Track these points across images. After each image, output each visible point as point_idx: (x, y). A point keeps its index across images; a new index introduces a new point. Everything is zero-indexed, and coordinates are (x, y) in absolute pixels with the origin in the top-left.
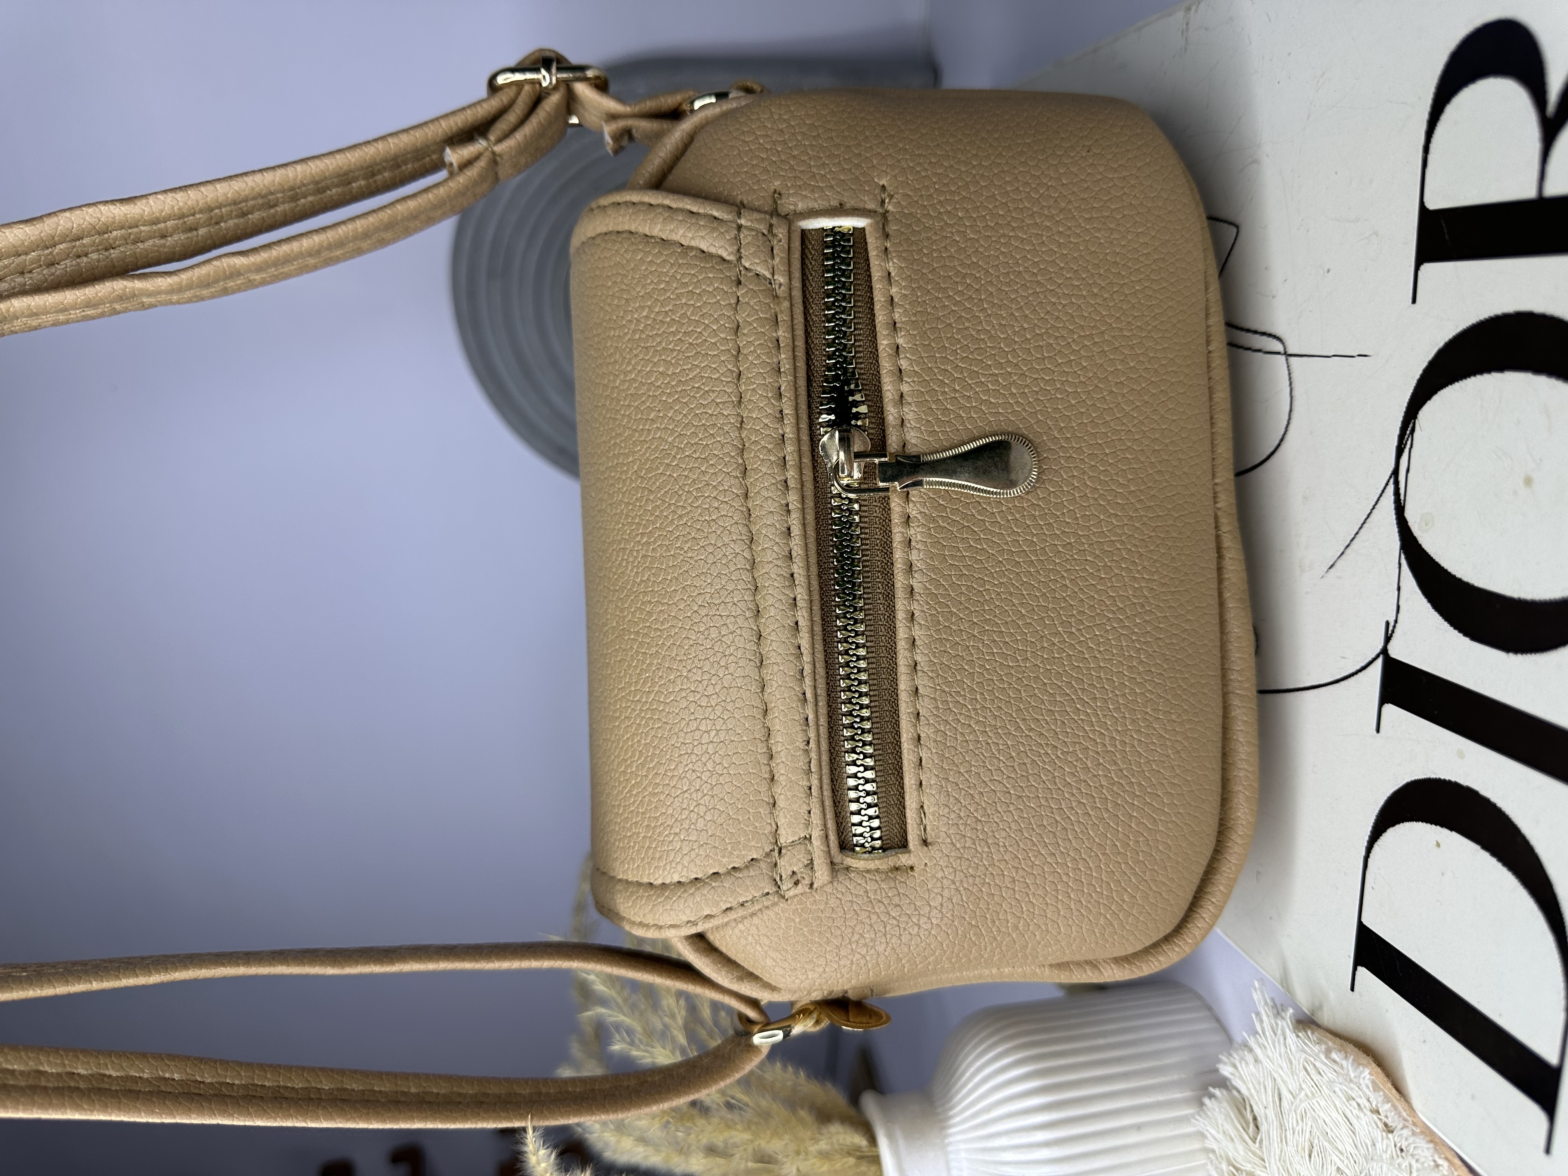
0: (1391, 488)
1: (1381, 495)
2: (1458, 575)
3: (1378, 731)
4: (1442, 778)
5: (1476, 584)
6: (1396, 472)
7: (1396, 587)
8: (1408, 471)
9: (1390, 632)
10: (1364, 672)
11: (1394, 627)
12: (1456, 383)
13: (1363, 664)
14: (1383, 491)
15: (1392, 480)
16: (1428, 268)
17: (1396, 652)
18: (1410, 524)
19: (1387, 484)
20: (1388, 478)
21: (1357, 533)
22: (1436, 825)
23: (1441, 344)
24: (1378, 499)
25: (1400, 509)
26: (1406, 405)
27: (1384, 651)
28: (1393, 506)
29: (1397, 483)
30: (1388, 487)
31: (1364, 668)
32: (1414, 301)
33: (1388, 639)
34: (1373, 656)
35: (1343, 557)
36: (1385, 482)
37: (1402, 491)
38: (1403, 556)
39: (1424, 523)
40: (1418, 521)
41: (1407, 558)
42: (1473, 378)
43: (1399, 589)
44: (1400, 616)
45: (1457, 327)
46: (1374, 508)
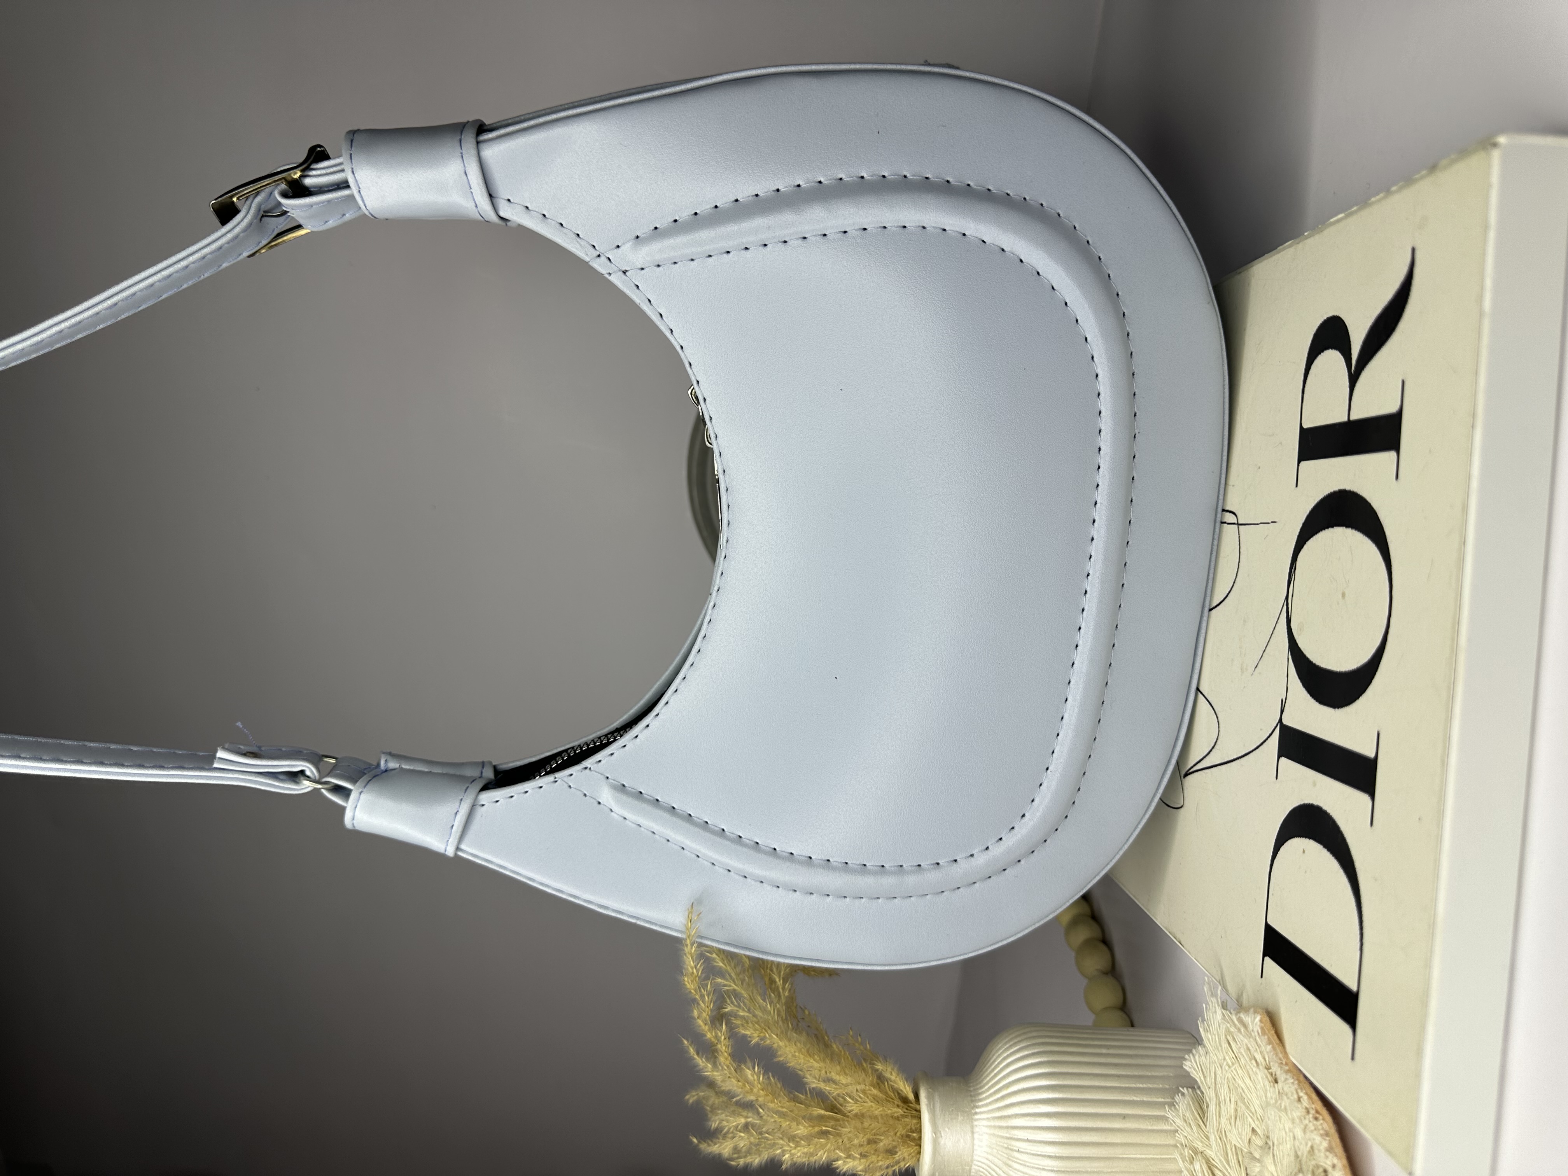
1: (1280, 614)
2: (1314, 662)
4: (1306, 803)
5: (1321, 666)
7: (1286, 675)
12: (1314, 536)
13: (1270, 732)
14: (1281, 611)
16: (1303, 463)
18: (1293, 631)
19: (1283, 606)
21: (1269, 641)
22: (1302, 837)
23: (1308, 512)
24: (1279, 617)
26: (1292, 552)
27: (1280, 720)
28: (1286, 619)
30: (1284, 608)
31: (1271, 735)
32: (1297, 486)
33: (1282, 711)
34: (1275, 725)
35: (1263, 658)
36: (1282, 605)
38: (1289, 653)
39: (1299, 629)
40: (1297, 629)
41: (1291, 654)
42: (1321, 533)
43: (1288, 677)
45: (1314, 500)
46: (1277, 623)
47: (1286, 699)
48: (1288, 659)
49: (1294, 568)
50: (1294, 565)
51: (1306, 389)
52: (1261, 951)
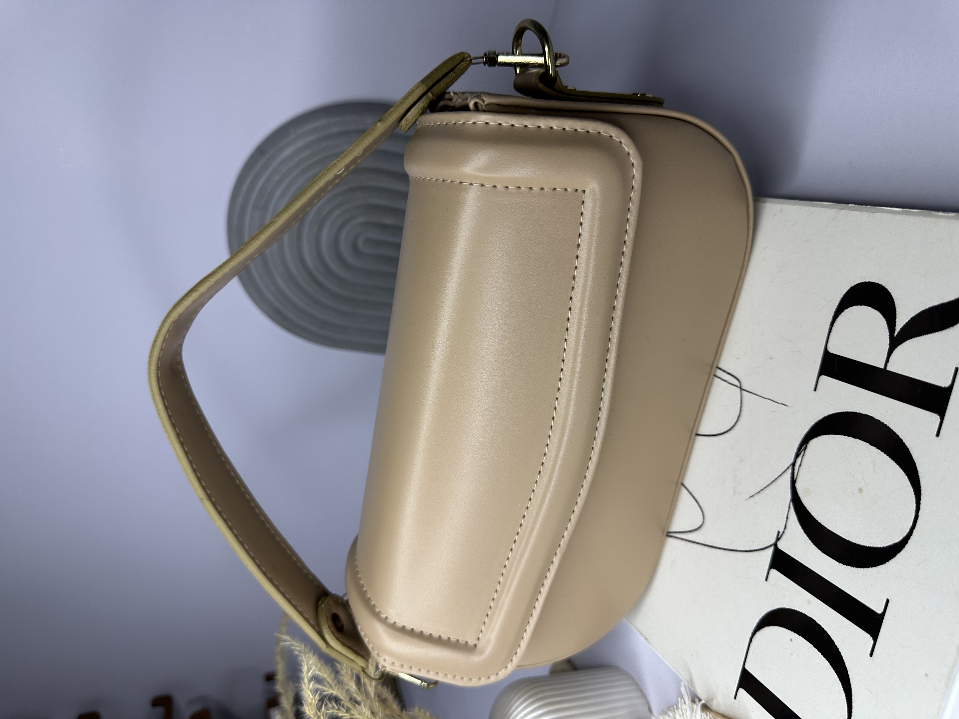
0: (790, 471)
2: (819, 521)
3: (766, 580)
4: (798, 610)
5: (828, 528)
6: (794, 464)
7: (786, 516)
8: (800, 466)
9: (779, 536)
10: (762, 551)
11: (782, 535)
12: (831, 435)
13: (763, 547)
14: (785, 471)
15: (791, 467)
16: (824, 378)
17: (782, 546)
18: (798, 490)
19: (788, 468)
20: (789, 465)
21: (768, 485)
22: (791, 631)
23: (826, 415)
24: (783, 473)
25: (793, 482)
26: (804, 435)
27: (775, 545)
28: (789, 479)
29: (793, 470)
30: (788, 470)
31: (764, 549)
32: (815, 390)
33: (778, 539)
34: (769, 545)
35: (758, 494)
37: (796, 474)
38: (791, 504)
39: (805, 493)
40: (802, 490)
41: (793, 505)
42: (840, 436)
43: (787, 518)
44: (786, 530)
45: (835, 410)
46: (779, 476)
47: (783, 532)
48: (789, 507)
49: (804, 447)
50: (805, 446)
51: (836, 324)
52: (735, 682)
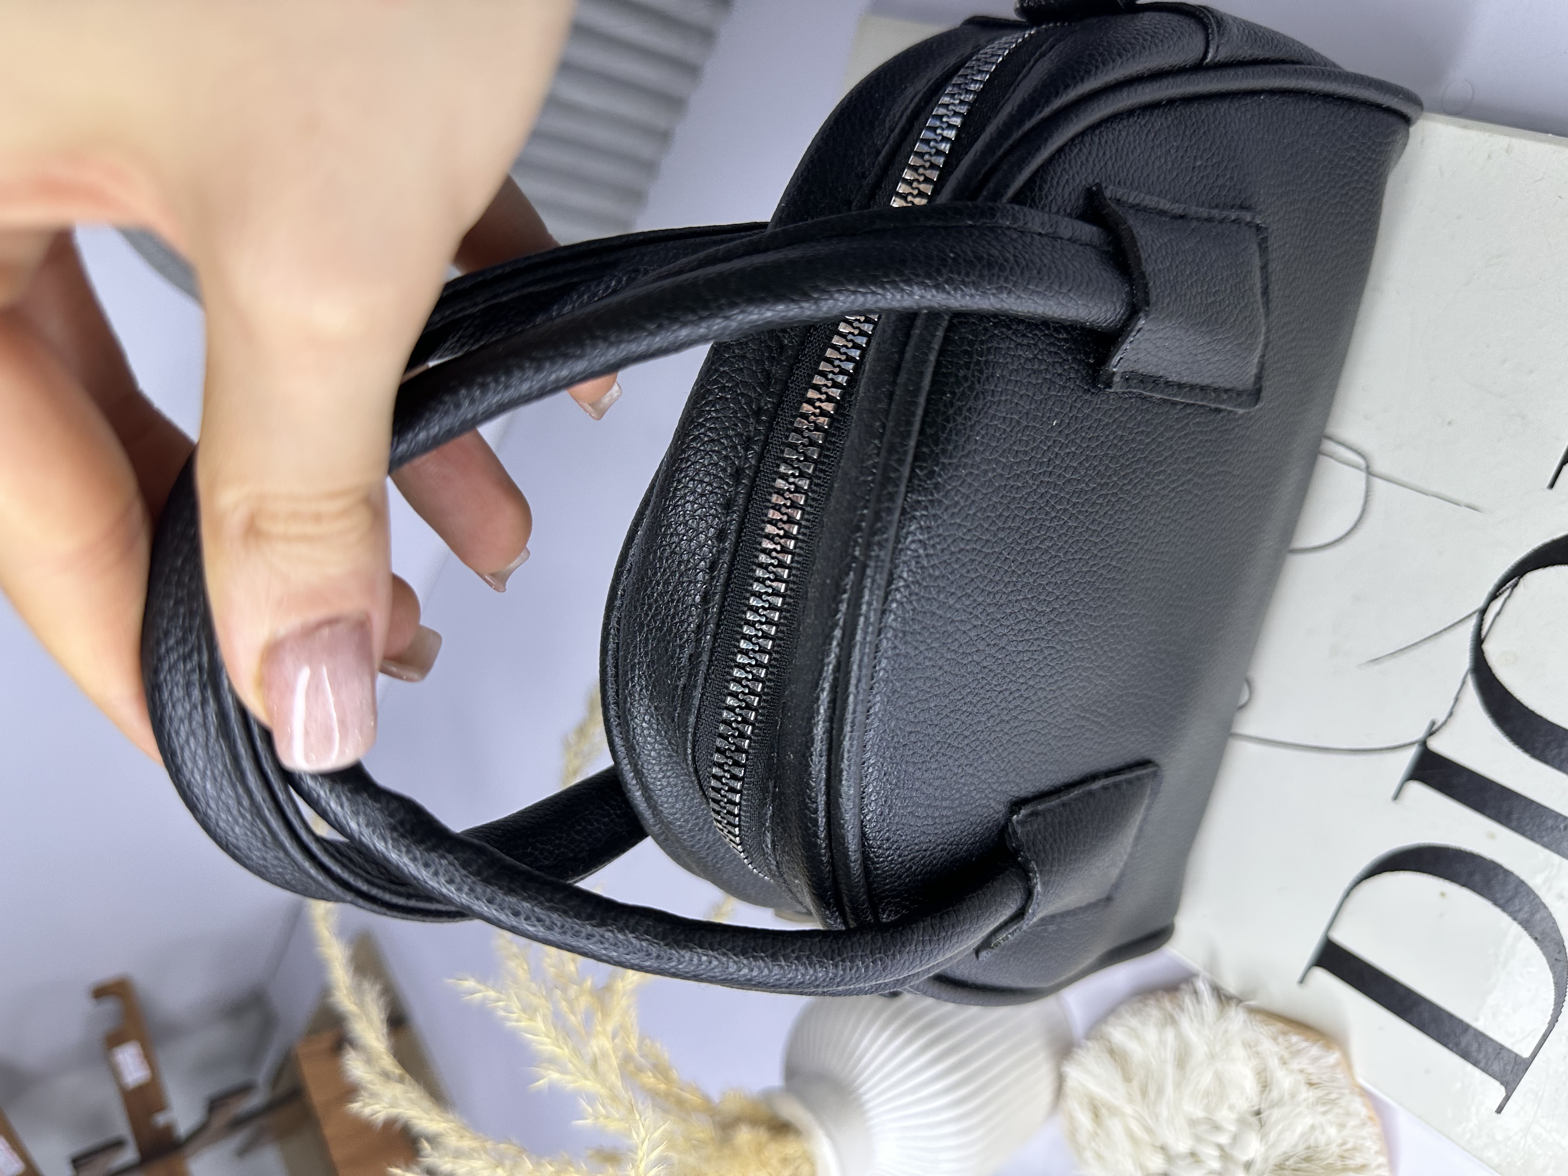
0: (1473, 621)
3: (1396, 798)
4: (1464, 849)
6: (1483, 612)
7: (1453, 697)
8: (1498, 614)
9: (1435, 728)
10: (1391, 751)
11: (1442, 726)
13: (1395, 745)
14: (1461, 621)
15: (1475, 615)
17: (1437, 745)
18: (1487, 657)
20: (1471, 613)
24: (1456, 624)
25: (1479, 641)
26: (1516, 562)
27: (1424, 743)
28: (1470, 635)
29: (1481, 619)
30: (1469, 620)
31: (1395, 749)
32: (1552, 486)
33: (1431, 733)
34: (1408, 742)
35: (1391, 656)
36: (1467, 614)
37: (1485, 629)
38: (1470, 676)
39: (1502, 658)
40: (1497, 655)
41: (1474, 680)
43: (1456, 699)
44: (1452, 718)
46: (1445, 630)
47: (1445, 723)
48: (1464, 682)
49: (1510, 584)
50: (1512, 581)
52: (1305, 960)
